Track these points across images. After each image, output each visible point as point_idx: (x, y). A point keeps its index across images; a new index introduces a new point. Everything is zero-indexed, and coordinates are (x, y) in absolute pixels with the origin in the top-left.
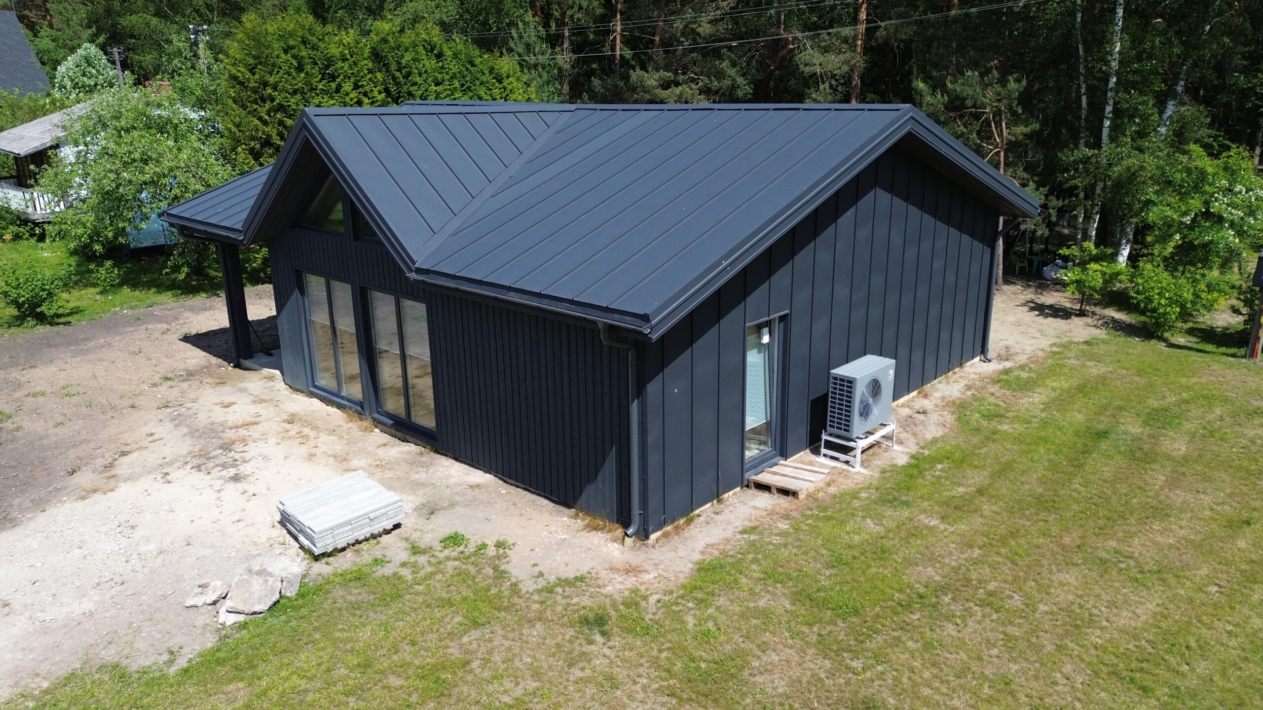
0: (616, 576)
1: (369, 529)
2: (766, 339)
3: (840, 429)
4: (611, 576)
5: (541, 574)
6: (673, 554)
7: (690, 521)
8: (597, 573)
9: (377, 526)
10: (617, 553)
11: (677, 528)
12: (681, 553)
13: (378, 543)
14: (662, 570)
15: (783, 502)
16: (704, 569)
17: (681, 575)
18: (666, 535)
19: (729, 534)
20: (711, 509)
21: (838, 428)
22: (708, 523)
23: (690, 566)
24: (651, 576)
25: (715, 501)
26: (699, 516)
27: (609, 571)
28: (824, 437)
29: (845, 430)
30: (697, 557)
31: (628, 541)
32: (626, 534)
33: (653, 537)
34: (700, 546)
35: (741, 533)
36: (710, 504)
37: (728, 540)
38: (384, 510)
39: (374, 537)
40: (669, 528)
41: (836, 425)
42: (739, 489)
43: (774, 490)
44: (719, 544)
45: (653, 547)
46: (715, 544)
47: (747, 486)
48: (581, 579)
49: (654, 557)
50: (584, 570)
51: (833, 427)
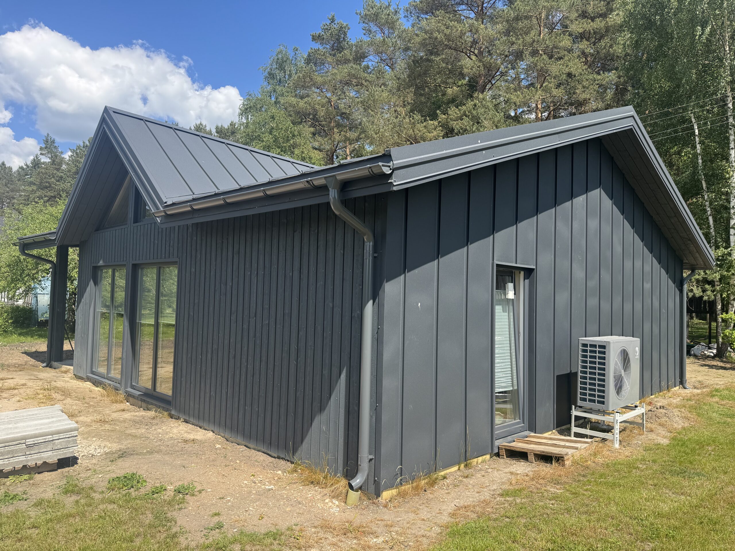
0: (329, 536)
1: (23, 458)
2: (511, 295)
3: (594, 401)
4: (321, 535)
5: (220, 526)
6: (412, 516)
7: (433, 483)
8: (301, 530)
9: (35, 456)
10: (335, 510)
11: (417, 488)
12: (424, 514)
13: (30, 479)
14: (397, 533)
15: (545, 469)
16: (458, 532)
17: (425, 540)
18: (402, 495)
19: (486, 495)
20: (459, 473)
21: (590, 400)
22: (455, 486)
23: (438, 530)
24: (381, 540)
25: (462, 466)
26: (445, 478)
27: (319, 529)
28: (575, 413)
29: (599, 402)
30: (445, 519)
31: (353, 496)
32: (351, 487)
33: (386, 495)
34: (450, 508)
35: (501, 495)
36: (456, 468)
37: (486, 503)
38: (49, 438)
39: (25, 469)
40: (406, 487)
41: (588, 397)
42: (488, 457)
43: (531, 457)
44: (474, 507)
45: (385, 506)
46: (469, 506)
47: (498, 455)
48: (276, 536)
49: (386, 517)
50: (283, 526)
51: (585, 400)
